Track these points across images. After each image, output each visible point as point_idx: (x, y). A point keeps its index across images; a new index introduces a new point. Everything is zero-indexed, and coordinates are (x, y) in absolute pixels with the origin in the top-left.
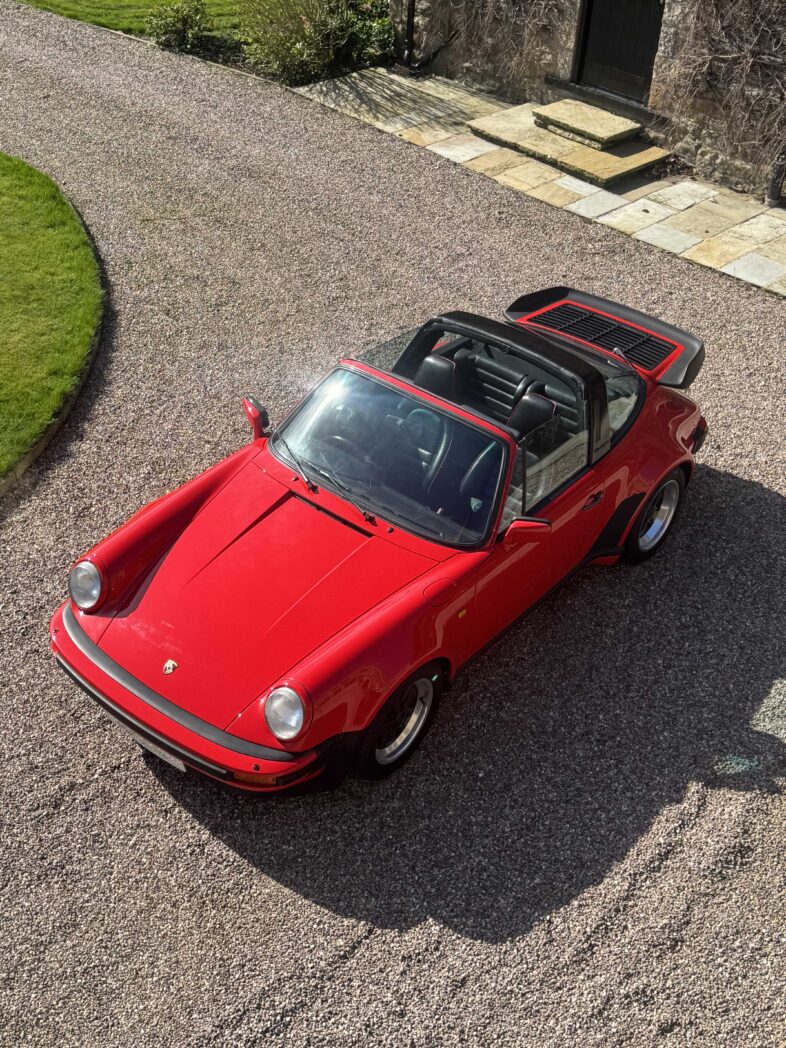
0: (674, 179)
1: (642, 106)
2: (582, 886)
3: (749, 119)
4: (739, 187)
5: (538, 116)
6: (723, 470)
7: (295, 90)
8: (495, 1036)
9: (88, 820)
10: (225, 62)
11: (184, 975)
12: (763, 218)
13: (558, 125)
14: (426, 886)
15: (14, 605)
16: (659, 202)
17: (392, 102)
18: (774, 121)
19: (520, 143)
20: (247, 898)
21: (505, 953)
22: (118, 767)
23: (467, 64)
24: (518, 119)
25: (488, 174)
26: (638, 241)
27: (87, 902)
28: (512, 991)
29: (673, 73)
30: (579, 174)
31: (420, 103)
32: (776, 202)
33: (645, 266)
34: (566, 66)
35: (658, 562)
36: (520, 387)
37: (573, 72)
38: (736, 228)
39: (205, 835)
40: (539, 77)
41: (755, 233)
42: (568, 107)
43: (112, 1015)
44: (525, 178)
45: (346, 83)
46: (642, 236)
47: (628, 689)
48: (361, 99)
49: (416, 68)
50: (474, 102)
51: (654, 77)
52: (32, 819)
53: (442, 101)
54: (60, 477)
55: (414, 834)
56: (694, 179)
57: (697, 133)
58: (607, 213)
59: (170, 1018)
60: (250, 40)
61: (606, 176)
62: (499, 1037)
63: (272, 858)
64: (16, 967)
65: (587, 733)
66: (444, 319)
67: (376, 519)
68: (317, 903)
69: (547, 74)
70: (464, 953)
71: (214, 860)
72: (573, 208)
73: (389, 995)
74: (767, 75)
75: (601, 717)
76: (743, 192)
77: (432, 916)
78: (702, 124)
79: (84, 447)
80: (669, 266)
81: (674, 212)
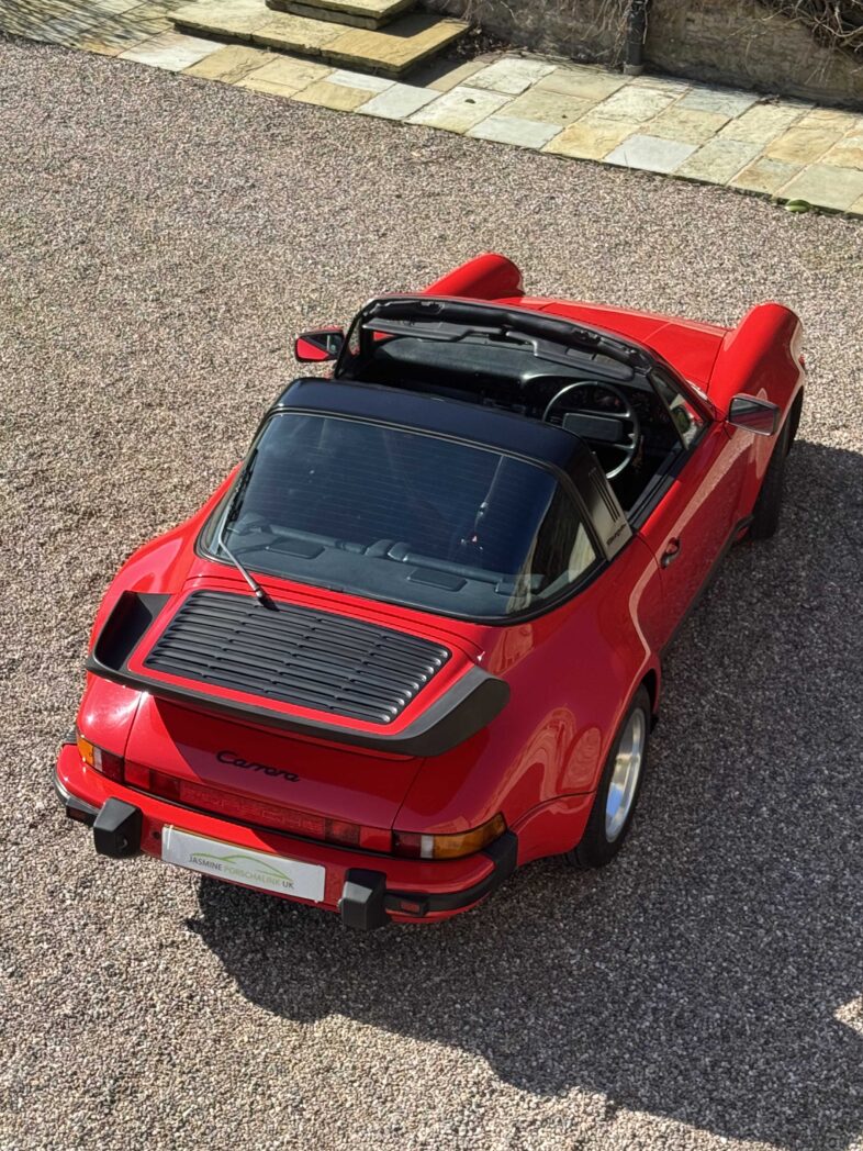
0: (487, 57)
4: (583, 57)
12: (629, 90)
16: (481, 88)
19: (257, 33)
25: (225, 80)
26: (478, 140)
32: (638, 68)
33: (504, 172)
38: (601, 107)
41: (629, 111)
44: (281, 78)
46: (481, 132)
56: (516, 54)
58: (418, 110)
61: (399, 61)
72: (367, 109)
76: (589, 62)
80: (534, 166)
81: (509, 98)
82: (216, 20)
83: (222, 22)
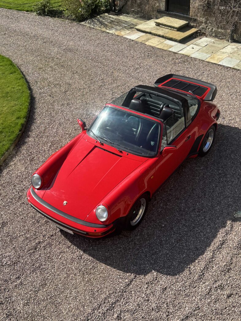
0: (200, 37)
1: (188, 16)
2: (198, 256)
3: (221, 16)
4: (221, 38)
5: (156, 23)
6: (226, 125)
7: (81, 23)
8: (177, 304)
9: (46, 252)
10: (58, 17)
11: (80, 296)
12: (229, 46)
13: (163, 25)
14: (151, 261)
15: (15, 190)
16: (196, 45)
17: (111, 24)
18: (229, 16)
19: (152, 32)
20: (97, 270)
21: (177, 278)
22: (53, 235)
23: (133, 9)
24: (150, 24)
25: (143, 42)
26: (192, 58)
27: (48, 277)
28: (181, 290)
29: (197, 5)
30: (171, 39)
31: (119, 23)
32: (232, 41)
33: (195, 65)
34: (163, 6)
35: (210, 155)
36: (162, 106)
37: (165, 8)
38: (221, 50)
39: (82, 253)
40: (155, 11)
41: (227, 51)
42: (165, 19)
43: (60, 310)
44: (154, 42)
45: (96, 19)
46: (193, 56)
47: (205, 195)
48: (101, 24)
49: (117, 12)
50: (135, 21)
51: (191, 7)
52: (29, 254)
53: (126, 21)
54: (24, 149)
55: (145, 246)
56: (206, 37)
57: (206, 22)
58: (181, 50)
59: (78, 309)
60: (65, 10)
61: (179, 39)
62: (178, 304)
63: (103, 257)
64: (29, 299)
65: (194, 209)
66: (136, 88)
67: (123, 151)
68: (118, 270)
69: (158, 9)
70: (165, 280)
71: (85, 260)
72: (170, 50)
73: (144, 295)
74: (226, 2)
75: (198, 204)
76: (222, 39)
77: (153, 270)
78: (207, 19)
79: (30, 139)
80: (202, 64)
81: (202, 47)
82: (144, 28)
83: (146, 29)
